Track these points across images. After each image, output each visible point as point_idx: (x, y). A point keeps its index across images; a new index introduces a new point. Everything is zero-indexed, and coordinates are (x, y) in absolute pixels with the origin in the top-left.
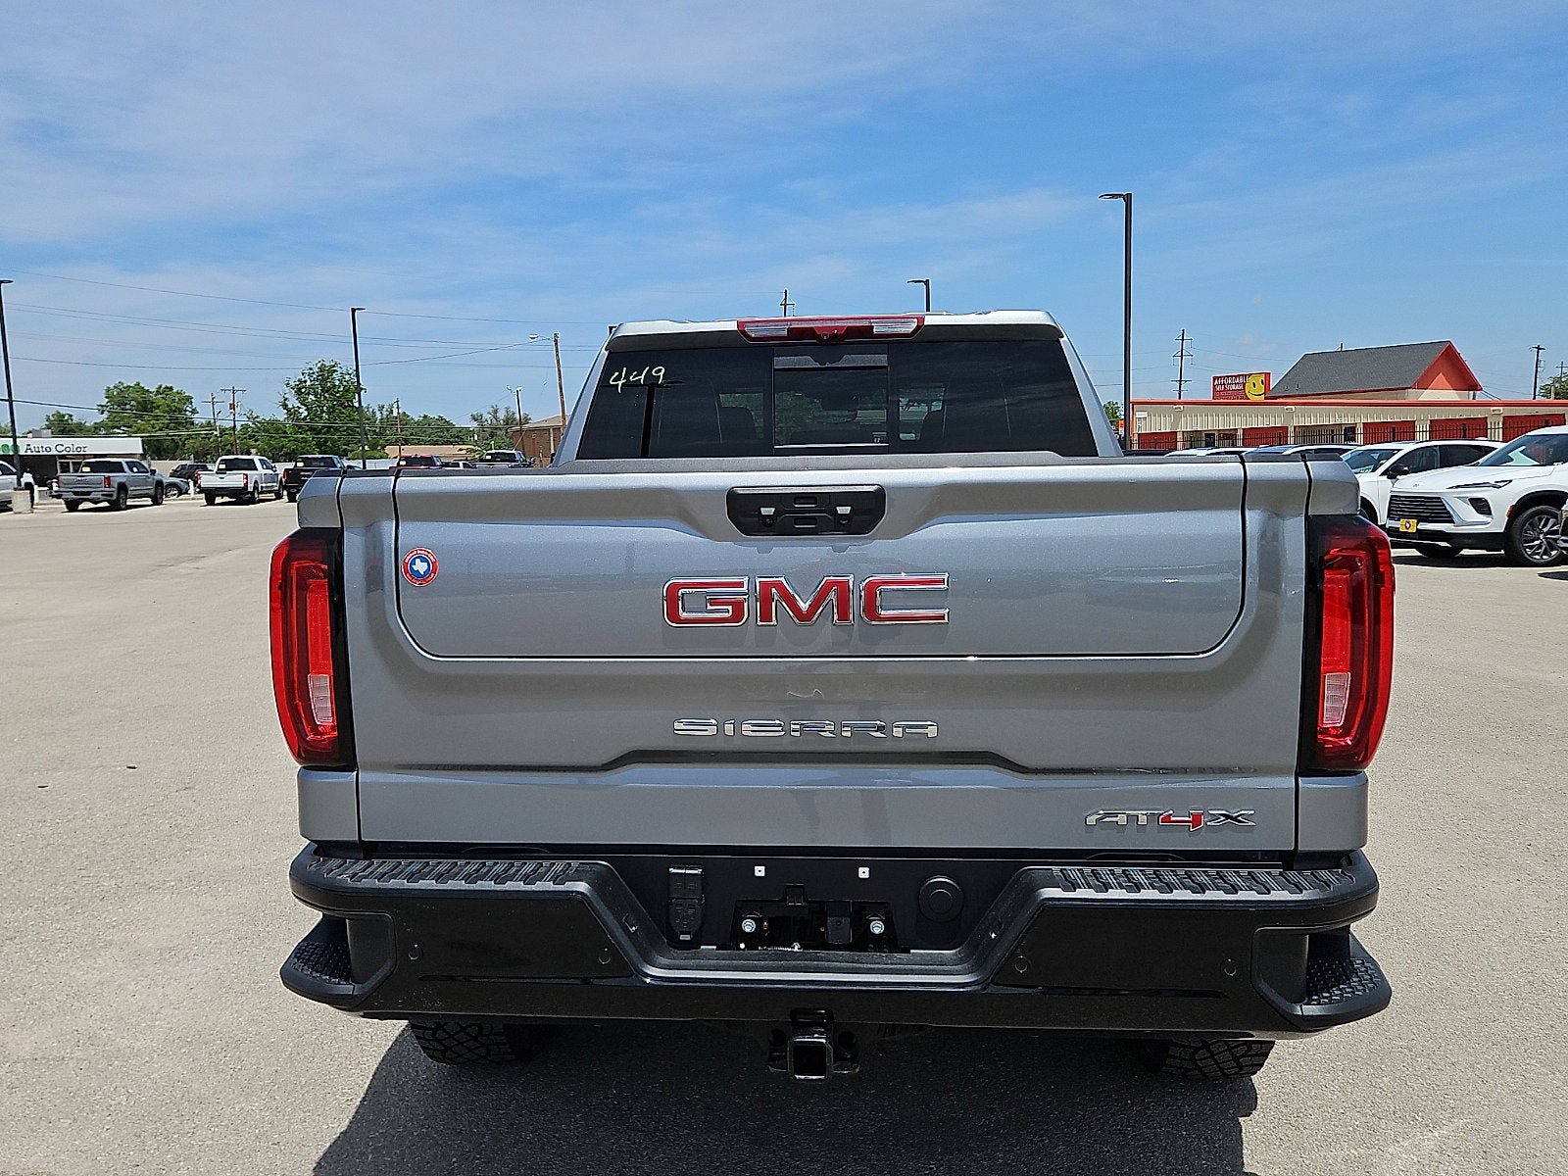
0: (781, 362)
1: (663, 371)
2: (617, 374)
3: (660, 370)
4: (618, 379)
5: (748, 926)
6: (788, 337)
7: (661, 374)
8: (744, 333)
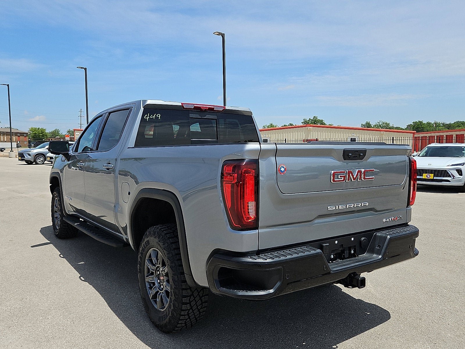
0: (191, 115)
1: (160, 115)
2: (146, 115)
3: (159, 115)
4: (147, 117)
5: (332, 256)
6: (193, 109)
7: (159, 116)
8: (183, 106)
